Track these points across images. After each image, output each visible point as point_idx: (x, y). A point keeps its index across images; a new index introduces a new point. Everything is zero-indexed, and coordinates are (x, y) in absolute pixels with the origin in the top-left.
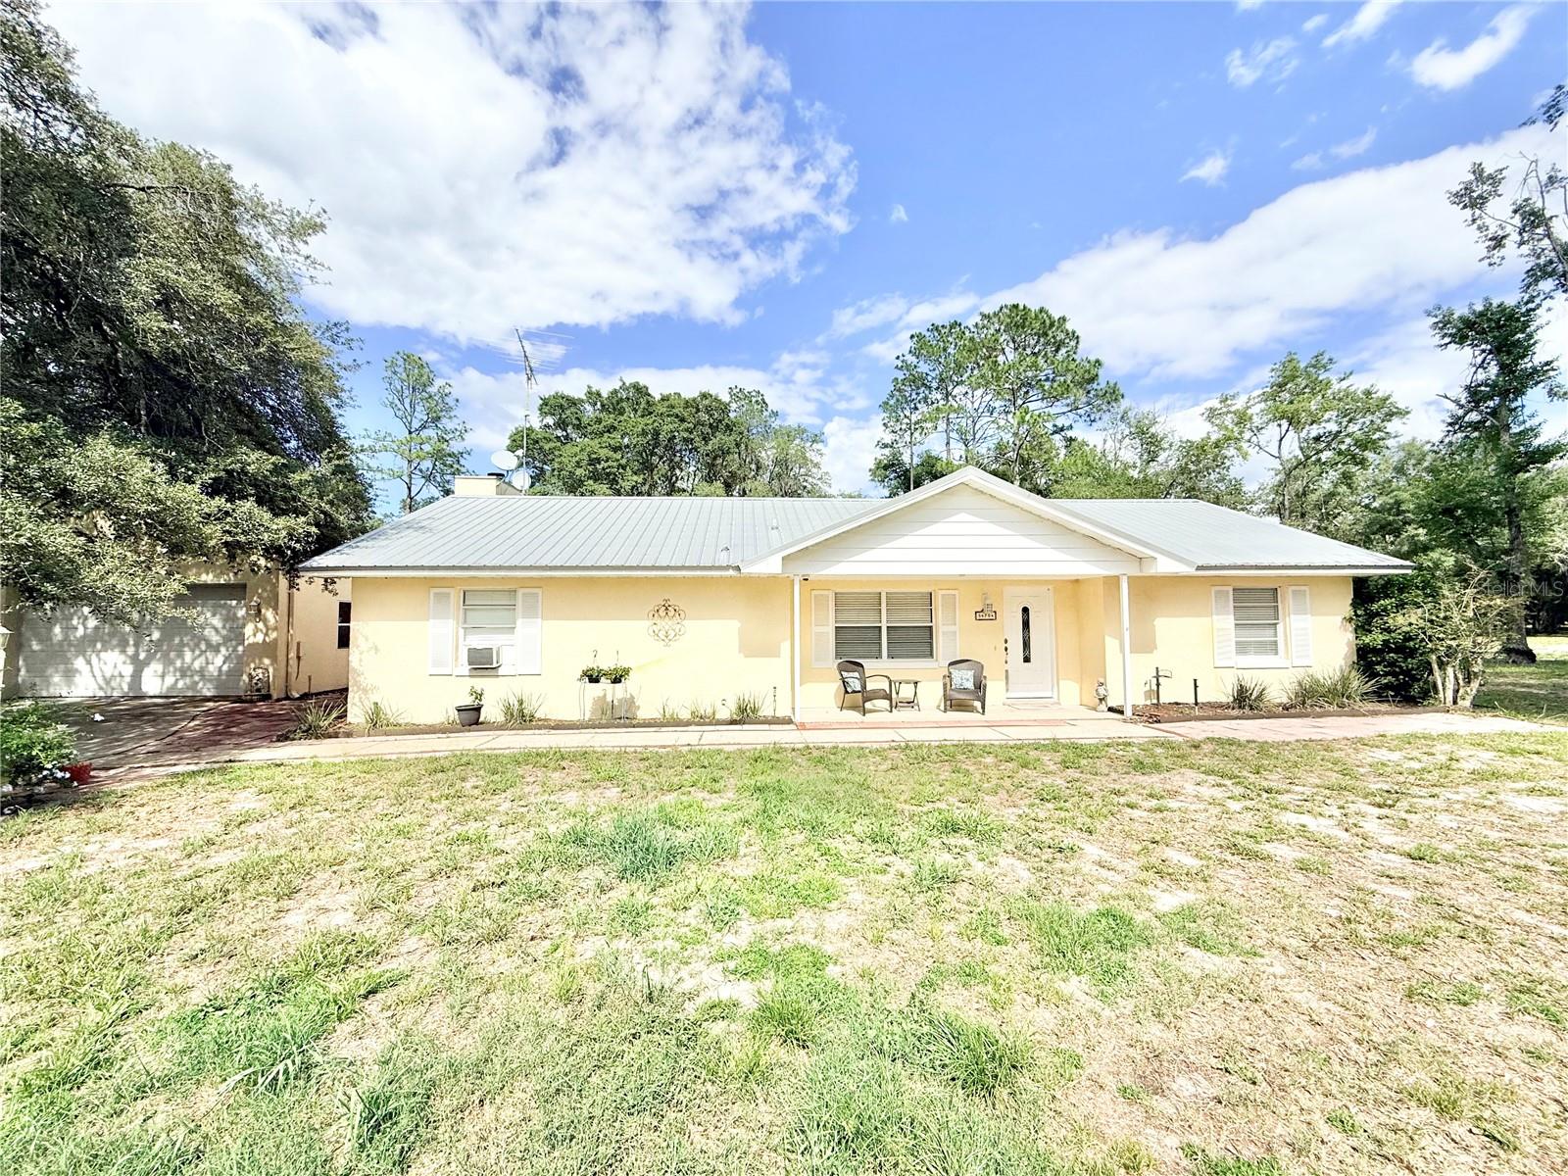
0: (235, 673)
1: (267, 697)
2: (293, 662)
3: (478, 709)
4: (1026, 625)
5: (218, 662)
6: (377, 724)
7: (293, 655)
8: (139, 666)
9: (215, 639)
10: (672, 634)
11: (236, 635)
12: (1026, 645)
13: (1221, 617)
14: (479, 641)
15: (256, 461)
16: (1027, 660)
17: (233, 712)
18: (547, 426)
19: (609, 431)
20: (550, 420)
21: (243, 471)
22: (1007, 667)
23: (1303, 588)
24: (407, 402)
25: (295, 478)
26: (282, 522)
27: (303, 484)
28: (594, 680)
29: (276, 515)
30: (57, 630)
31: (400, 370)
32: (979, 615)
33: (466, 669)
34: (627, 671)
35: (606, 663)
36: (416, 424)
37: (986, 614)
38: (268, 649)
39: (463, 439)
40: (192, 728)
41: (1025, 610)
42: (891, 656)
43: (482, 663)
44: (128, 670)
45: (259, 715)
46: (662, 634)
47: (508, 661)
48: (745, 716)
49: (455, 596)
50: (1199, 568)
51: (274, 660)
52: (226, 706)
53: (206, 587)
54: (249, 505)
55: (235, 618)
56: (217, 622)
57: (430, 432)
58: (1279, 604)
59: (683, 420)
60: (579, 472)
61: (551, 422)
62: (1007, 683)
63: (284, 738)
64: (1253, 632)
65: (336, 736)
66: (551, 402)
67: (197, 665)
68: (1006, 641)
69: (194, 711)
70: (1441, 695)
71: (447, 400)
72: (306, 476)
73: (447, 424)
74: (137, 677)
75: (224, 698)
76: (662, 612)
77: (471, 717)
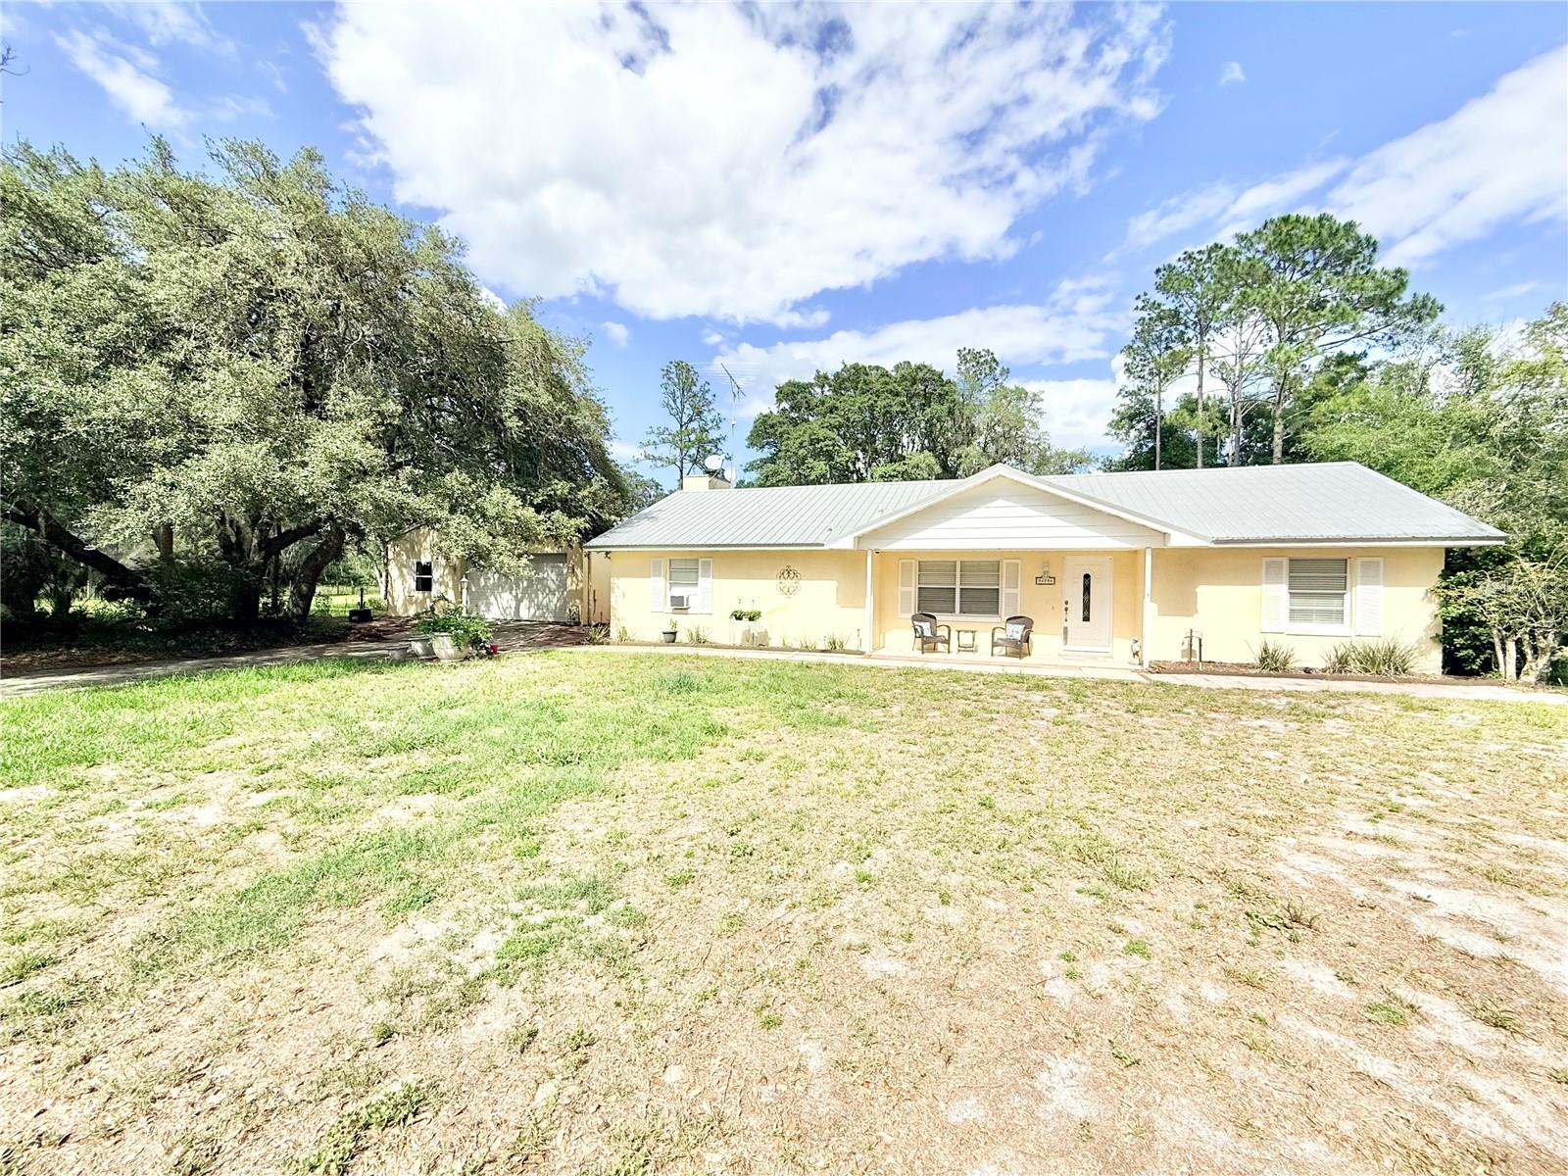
0: (563, 608)
1: (578, 624)
2: (592, 602)
3: (675, 633)
4: (1087, 589)
5: (554, 602)
6: (624, 640)
7: (591, 598)
8: (519, 602)
9: (553, 587)
10: (791, 589)
11: (563, 585)
12: (1087, 607)
13: (1269, 586)
14: (678, 591)
15: (561, 487)
16: (1086, 619)
17: (561, 630)
18: (784, 410)
19: (831, 412)
20: (785, 405)
21: (556, 494)
22: (1066, 624)
23: (1375, 559)
24: (678, 401)
25: (580, 495)
26: (573, 521)
27: (585, 497)
28: (739, 618)
29: (570, 517)
30: (482, 579)
31: (673, 376)
32: (1039, 581)
33: (670, 609)
34: (759, 614)
35: (746, 608)
36: (685, 419)
37: (1046, 579)
38: (578, 594)
39: (719, 428)
40: (540, 637)
41: (1087, 577)
42: (962, 611)
43: (679, 604)
44: (513, 604)
45: (572, 633)
46: (786, 590)
47: (694, 604)
48: (834, 647)
49: (665, 564)
50: (1217, 542)
51: (582, 600)
52: (558, 627)
53: (547, 554)
54: (557, 514)
55: (562, 574)
56: (553, 576)
57: (694, 425)
58: (1348, 574)
59: (897, 394)
60: (802, 452)
61: (787, 407)
62: (1066, 638)
63: (579, 644)
64: (1315, 601)
65: (602, 644)
66: (785, 390)
67: (544, 603)
68: (1067, 603)
69: (543, 629)
70: (1502, 669)
71: (707, 396)
72: (586, 493)
73: (708, 416)
74: (517, 608)
75: (558, 623)
76: (786, 575)
77: (672, 637)
